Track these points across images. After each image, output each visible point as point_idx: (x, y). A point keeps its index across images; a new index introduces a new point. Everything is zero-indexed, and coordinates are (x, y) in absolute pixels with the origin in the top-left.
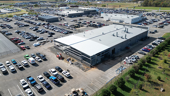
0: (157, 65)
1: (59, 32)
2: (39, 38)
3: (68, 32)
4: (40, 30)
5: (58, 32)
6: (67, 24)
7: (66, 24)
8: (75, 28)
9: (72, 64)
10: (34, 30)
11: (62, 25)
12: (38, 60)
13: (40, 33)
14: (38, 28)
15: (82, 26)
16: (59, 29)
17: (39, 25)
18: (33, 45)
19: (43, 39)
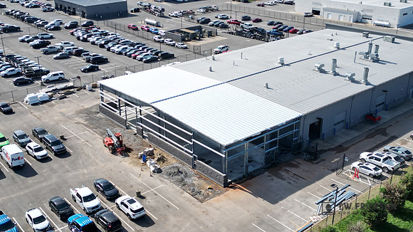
1: (126, 54)
2: (51, 74)
3: (157, 54)
4: (58, 45)
5: (120, 53)
7: (153, 25)
8: (183, 40)
9: (159, 171)
10: (36, 47)
11: (137, 29)
12: (37, 154)
13: (55, 56)
14: (52, 37)
15: (210, 35)
16: (125, 43)
17: (57, 28)
18: (27, 99)
19: (62, 80)
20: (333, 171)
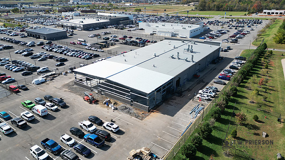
0: (246, 98)
1: (75, 56)
2: (41, 68)
3: (91, 55)
4: (38, 54)
5: (72, 56)
6: (85, 42)
7: (83, 42)
8: (100, 48)
9: (116, 109)
10: (25, 56)
11: (75, 44)
12: (52, 108)
13: (39, 59)
14: (32, 50)
16: (73, 51)
17: (33, 46)
18: (34, 81)
19: (47, 71)
20: (190, 99)
